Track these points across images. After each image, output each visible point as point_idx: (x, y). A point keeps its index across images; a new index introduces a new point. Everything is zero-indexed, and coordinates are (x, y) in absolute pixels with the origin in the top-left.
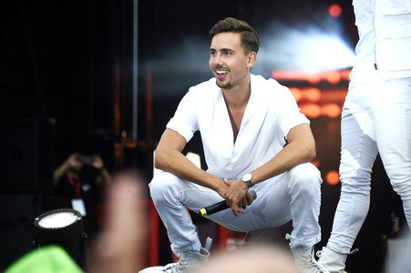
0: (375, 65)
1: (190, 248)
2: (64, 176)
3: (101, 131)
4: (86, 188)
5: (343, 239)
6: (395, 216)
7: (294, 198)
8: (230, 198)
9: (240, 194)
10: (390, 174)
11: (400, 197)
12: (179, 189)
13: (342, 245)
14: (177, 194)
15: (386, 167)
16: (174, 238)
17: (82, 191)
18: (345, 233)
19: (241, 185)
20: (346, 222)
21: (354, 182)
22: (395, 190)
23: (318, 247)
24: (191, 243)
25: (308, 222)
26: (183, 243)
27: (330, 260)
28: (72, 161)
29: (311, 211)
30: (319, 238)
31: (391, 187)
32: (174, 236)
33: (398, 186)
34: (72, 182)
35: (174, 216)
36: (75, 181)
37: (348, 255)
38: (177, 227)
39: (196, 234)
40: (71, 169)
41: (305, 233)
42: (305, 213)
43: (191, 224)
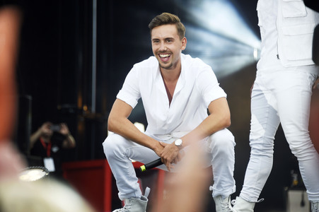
0: (278, 56)
1: (133, 195)
2: (38, 141)
3: (67, 106)
4: (55, 150)
5: (252, 191)
6: (294, 173)
7: (214, 157)
8: (165, 157)
9: (173, 155)
10: (289, 140)
11: (296, 158)
12: (125, 147)
13: (251, 195)
14: (125, 150)
15: (286, 136)
16: (122, 187)
17: (52, 152)
18: (254, 187)
19: (174, 148)
20: (254, 178)
21: (261, 147)
22: (293, 153)
23: (233, 197)
24: (135, 191)
25: (225, 176)
26: (128, 191)
27: (242, 207)
28: (45, 129)
29: (227, 167)
30: (234, 189)
31: (290, 150)
32: (121, 185)
33: (296, 150)
34: (44, 145)
35: (122, 168)
36: (47, 144)
37: (256, 203)
38: (124, 177)
39: (138, 184)
40: (44, 135)
41: (223, 185)
42: (223, 169)
43: (135, 176)
